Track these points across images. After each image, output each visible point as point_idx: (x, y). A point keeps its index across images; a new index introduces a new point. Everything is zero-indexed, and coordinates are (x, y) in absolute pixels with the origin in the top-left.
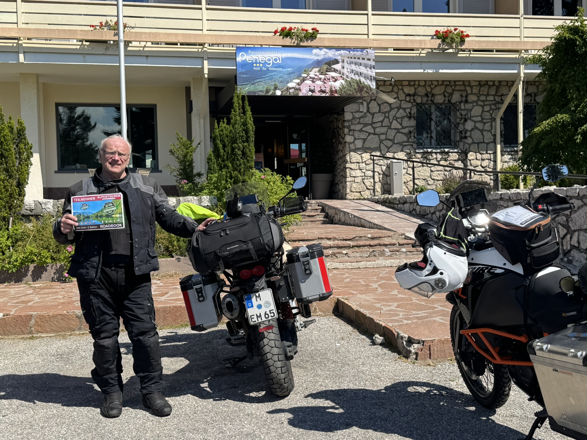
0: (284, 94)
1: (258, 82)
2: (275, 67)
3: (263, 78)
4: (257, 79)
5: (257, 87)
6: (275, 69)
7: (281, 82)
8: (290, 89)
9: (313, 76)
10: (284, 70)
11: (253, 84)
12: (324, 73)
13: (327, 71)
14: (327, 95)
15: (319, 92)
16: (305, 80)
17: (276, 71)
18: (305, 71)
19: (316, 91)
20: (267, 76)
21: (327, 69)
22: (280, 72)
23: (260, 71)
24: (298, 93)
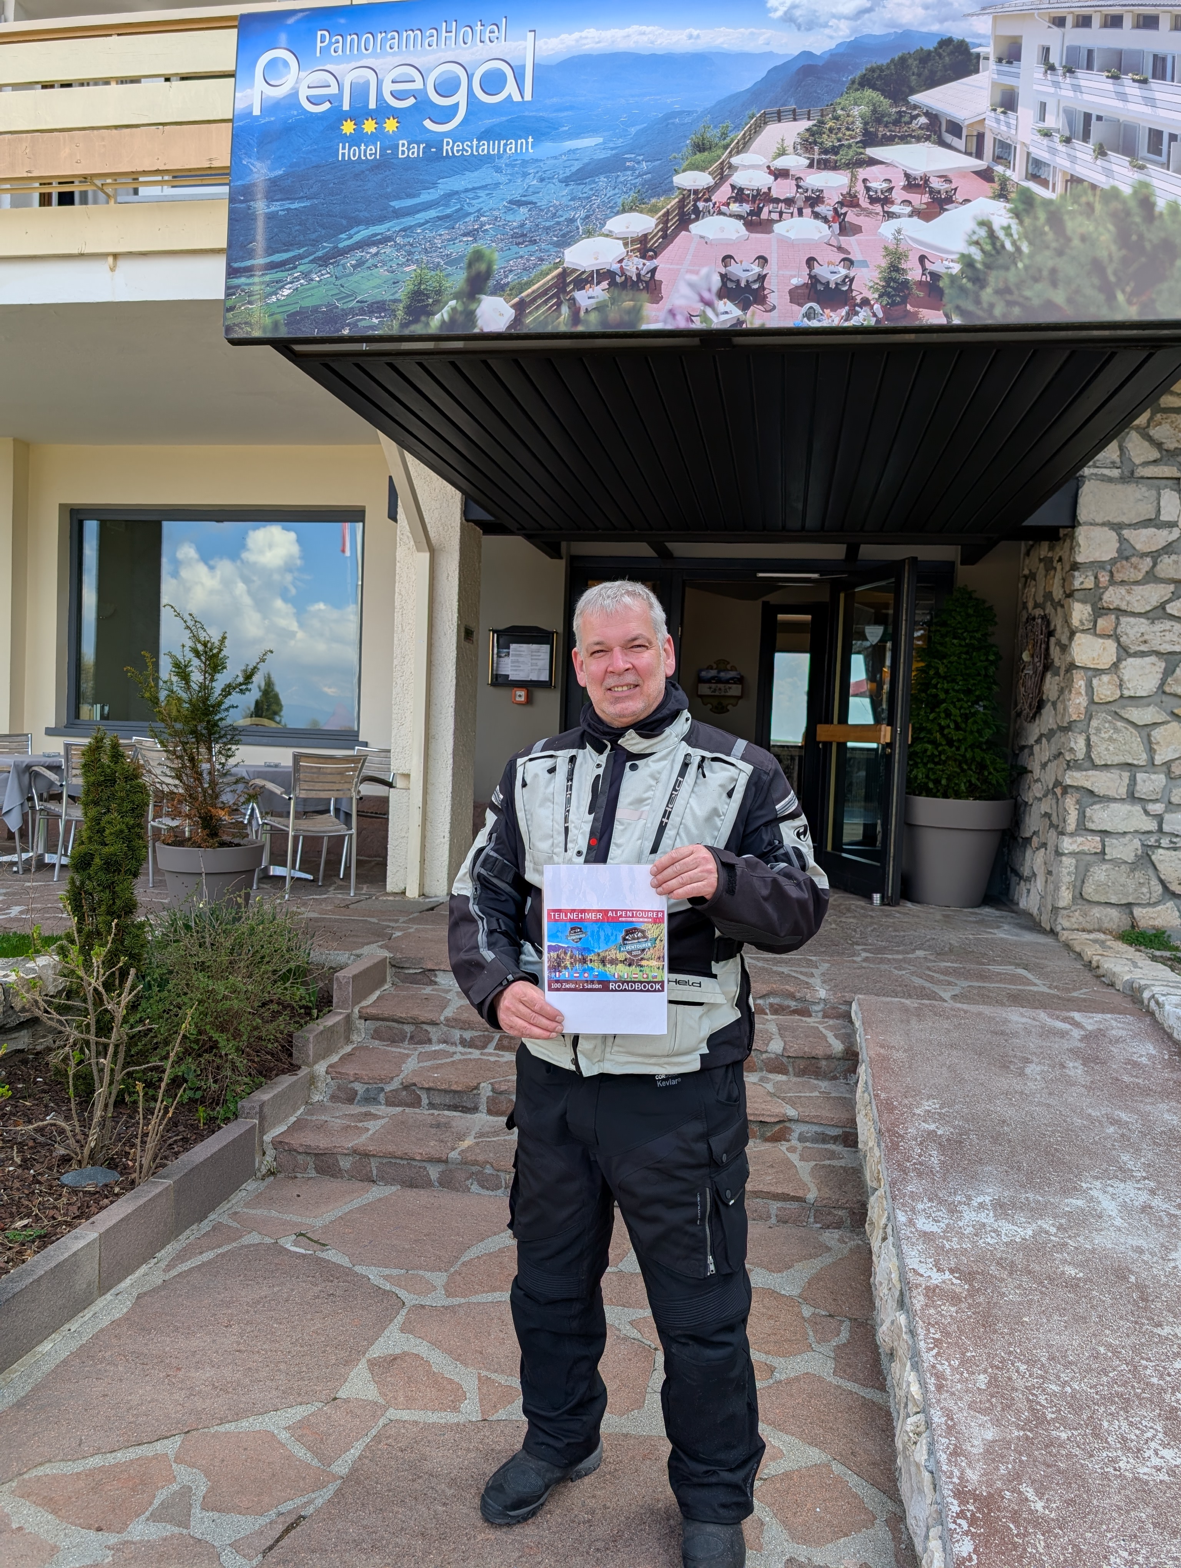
0: (532, 322)
1: (362, 245)
2: (486, 135)
3: (398, 214)
4: (357, 222)
5: (351, 283)
6: (485, 148)
7: (521, 237)
8: (583, 281)
9: (760, 180)
10: (549, 148)
11: (323, 261)
12: (844, 156)
13: (870, 139)
14: (863, 318)
15: (797, 296)
16: (698, 214)
17: (488, 159)
18: (701, 147)
19: (777, 294)
20: (426, 197)
21: (877, 117)
22: (521, 166)
23: (377, 166)
24: (636, 312)
